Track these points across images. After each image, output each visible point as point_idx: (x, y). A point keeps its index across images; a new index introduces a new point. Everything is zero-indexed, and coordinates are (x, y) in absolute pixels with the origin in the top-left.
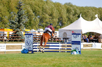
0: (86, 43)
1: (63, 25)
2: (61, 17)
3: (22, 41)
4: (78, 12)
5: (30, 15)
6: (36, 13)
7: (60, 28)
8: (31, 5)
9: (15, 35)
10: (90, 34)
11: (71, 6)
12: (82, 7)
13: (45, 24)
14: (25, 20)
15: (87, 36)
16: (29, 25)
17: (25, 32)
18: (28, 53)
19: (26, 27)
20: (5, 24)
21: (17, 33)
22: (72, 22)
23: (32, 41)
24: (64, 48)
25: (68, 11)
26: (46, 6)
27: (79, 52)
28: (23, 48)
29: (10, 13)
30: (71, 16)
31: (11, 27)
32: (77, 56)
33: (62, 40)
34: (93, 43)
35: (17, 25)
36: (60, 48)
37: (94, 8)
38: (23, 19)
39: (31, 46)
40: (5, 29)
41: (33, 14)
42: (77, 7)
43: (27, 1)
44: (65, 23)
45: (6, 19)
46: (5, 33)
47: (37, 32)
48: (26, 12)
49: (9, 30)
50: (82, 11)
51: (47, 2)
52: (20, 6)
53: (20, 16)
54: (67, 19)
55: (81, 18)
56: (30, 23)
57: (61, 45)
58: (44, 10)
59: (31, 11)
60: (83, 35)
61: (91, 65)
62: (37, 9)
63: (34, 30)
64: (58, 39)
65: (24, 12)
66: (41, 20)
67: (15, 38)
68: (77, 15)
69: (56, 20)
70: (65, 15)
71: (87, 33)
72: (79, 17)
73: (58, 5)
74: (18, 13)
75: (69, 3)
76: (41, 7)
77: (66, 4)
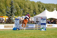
0: (49, 24)
1: (36, 14)
2: (35, 10)
3: (13, 23)
4: (45, 6)
5: (18, 8)
6: (21, 7)
7: (35, 16)
8: (18, 3)
9: (9, 20)
10: (51, 19)
11: (41, 3)
12: (47, 4)
13: (26, 13)
14: (15, 11)
15: (49, 20)
16: (17, 14)
17: (15, 18)
18: (16, 30)
19: (16, 15)
20: (3, 13)
21: (11, 19)
22: (41, 13)
23: (19, 23)
24: (36, 27)
25: (39, 6)
26: (27, 3)
27: (45, 29)
28: (14, 27)
29: (6, 7)
30: (41, 9)
31: (7, 15)
32: (44, 31)
33: (35, 22)
34: (53, 24)
35: (10, 14)
36: (34, 27)
37: (53, 4)
38: (14, 11)
39: (18, 26)
40: (4, 16)
41: (19, 8)
42: (44, 4)
43: (16, 1)
44: (37, 13)
45: (4, 10)
46: (4, 18)
47: (21, 18)
48: (15, 7)
49: (6, 17)
50: (47, 6)
51: (27, 1)
52: (12, 3)
53: (12, 9)
54: (38, 11)
55: (46, 10)
56: (18, 13)
57: (35, 25)
58: (25, 6)
59: (18, 6)
60: (47, 19)
61: (52, 37)
62: (21, 5)
63: (20, 17)
64: (33, 22)
65: (14, 6)
66: (24, 11)
67: (9, 21)
68: (44, 9)
69: (32, 11)
70: (37, 9)
71: (49, 19)
72: (45, 9)
73: (33, 3)
74: (11, 7)
75: (40, 2)
76: (24, 4)
77: (38, 2)
